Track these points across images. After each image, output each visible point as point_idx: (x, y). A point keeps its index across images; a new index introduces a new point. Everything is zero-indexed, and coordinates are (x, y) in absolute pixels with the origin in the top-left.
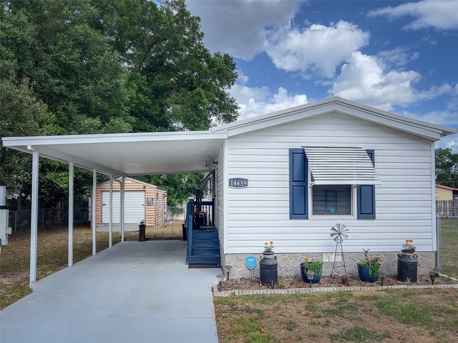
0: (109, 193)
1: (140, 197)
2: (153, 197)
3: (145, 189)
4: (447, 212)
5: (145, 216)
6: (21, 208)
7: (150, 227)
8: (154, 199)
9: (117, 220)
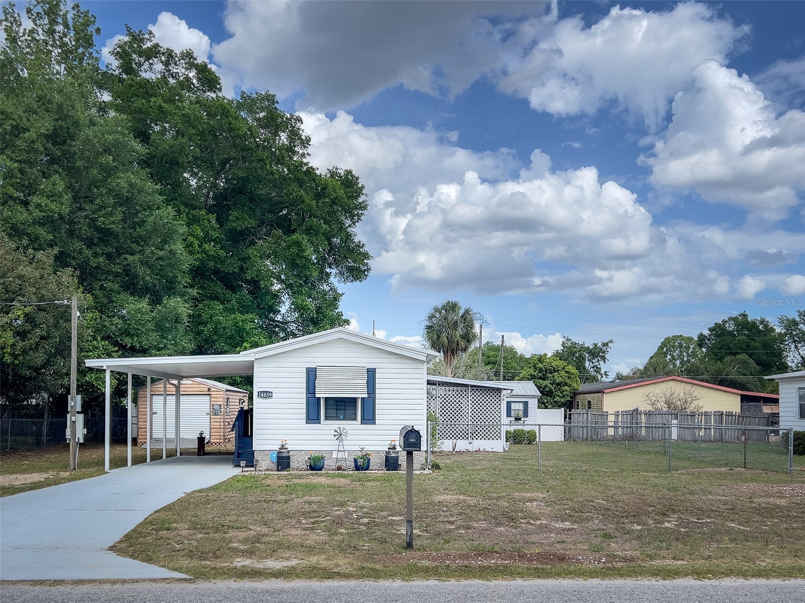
0: (162, 398)
1: (203, 403)
2: (222, 403)
3: (210, 393)
4: (711, 431)
5: (211, 429)
6: (48, 417)
7: (217, 444)
8: (222, 406)
9: (171, 435)
